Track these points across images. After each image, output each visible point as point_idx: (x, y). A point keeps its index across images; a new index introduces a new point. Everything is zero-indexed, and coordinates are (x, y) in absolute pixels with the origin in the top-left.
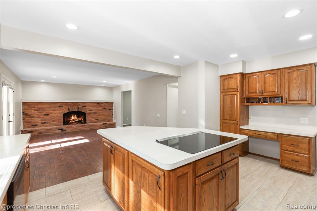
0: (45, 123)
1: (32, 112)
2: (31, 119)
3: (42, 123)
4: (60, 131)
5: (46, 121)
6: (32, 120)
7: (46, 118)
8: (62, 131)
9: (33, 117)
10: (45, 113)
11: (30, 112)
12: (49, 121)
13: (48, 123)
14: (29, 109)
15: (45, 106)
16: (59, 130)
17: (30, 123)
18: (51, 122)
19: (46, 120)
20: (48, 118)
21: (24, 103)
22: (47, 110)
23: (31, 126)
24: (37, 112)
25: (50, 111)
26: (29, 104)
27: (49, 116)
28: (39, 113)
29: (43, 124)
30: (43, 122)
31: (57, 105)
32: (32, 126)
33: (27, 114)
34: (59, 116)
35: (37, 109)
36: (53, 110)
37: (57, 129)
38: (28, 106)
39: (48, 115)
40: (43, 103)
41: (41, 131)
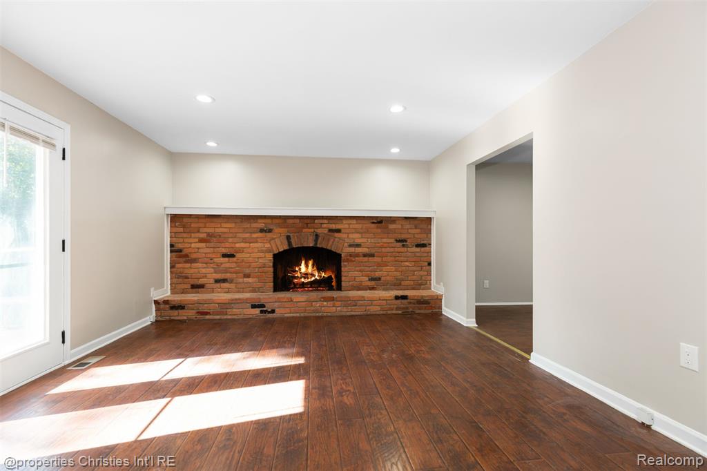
0: (224, 281)
1: (192, 245)
2: (191, 268)
3: (217, 281)
4: (257, 311)
5: (228, 276)
6: (192, 271)
7: (228, 265)
8: (262, 312)
9: (195, 261)
10: (224, 251)
11: (187, 245)
12: (234, 276)
13: (231, 281)
14: (185, 235)
15: (224, 228)
16: (254, 306)
17: (187, 278)
18: (241, 280)
19: (226, 271)
20: (233, 265)
21: (175, 219)
22: (230, 240)
23: (189, 286)
24: (203, 245)
25: (237, 245)
26: (185, 220)
27: (234, 259)
28: (208, 250)
29: (218, 285)
30: (219, 276)
31: (254, 225)
32: (193, 287)
33: (180, 251)
34: (260, 261)
35: (203, 236)
36: (244, 240)
37: (249, 305)
38: (184, 227)
39: (232, 256)
40: (215, 220)
41: (205, 308)
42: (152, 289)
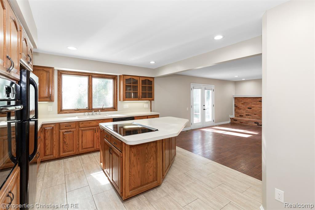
0: (248, 115)
1: (240, 105)
2: (239, 111)
3: (246, 115)
4: (256, 124)
5: (249, 114)
6: (240, 112)
7: (250, 111)
8: (258, 125)
9: (240, 109)
10: (248, 107)
11: (239, 105)
12: (251, 114)
13: (250, 115)
14: (238, 102)
15: (249, 100)
16: (255, 123)
17: (238, 113)
18: (253, 115)
19: (249, 112)
20: (251, 111)
21: (235, 98)
22: (250, 104)
23: (239, 116)
24: (243, 105)
25: (252, 105)
26: (238, 99)
27: (251, 109)
28: (244, 107)
29: (247, 116)
30: (247, 114)
31: (257, 100)
32: (240, 116)
33: (237, 106)
34: (259, 110)
35: (243, 103)
36: (254, 104)
37: (254, 122)
38: (238, 100)
39: (251, 108)
40: (246, 98)
41: (242, 121)
42: (230, 115)
